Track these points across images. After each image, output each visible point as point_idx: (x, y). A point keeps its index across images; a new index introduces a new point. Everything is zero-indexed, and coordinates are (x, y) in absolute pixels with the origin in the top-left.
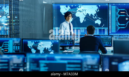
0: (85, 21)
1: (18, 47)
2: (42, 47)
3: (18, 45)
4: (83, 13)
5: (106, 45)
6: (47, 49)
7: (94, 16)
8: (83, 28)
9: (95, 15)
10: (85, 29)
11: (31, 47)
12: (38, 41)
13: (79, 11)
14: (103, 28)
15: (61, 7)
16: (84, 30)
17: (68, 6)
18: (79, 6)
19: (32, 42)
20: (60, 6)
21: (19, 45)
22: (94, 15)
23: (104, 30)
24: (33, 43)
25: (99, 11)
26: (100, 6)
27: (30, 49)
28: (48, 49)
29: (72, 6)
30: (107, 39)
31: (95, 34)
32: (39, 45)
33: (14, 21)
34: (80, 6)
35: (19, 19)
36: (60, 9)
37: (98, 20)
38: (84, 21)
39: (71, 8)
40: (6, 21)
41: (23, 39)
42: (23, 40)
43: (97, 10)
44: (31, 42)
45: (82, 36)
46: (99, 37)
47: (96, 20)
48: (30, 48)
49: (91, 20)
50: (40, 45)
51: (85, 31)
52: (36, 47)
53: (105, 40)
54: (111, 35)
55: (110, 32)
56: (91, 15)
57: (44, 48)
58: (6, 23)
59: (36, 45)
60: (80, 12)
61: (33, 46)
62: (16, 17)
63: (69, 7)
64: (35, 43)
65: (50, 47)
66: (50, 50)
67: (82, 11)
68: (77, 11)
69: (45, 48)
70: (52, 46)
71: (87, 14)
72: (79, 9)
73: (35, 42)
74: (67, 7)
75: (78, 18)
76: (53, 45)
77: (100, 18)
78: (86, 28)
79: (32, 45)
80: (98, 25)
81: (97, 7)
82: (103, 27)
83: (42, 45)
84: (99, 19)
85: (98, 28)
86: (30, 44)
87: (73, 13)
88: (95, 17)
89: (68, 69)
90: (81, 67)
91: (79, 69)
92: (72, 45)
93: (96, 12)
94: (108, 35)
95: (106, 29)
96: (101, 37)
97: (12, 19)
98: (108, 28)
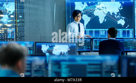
0: (105, 21)
1: (31, 51)
2: (58, 51)
3: (30, 49)
4: (103, 11)
5: (131, 50)
6: (63, 53)
7: (117, 15)
8: (103, 30)
9: (118, 13)
10: (105, 31)
11: (45, 51)
12: (53, 45)
13: (98, 8)
14: (127, 30)
15: (76, 3)
16: (104, 32)
17: (85, 3)
18: (98, 3)
19: (47, 46)
20: (74, 3)
21: (32, 49)
22: (117, 14)
23: (128, 32)
25: (122, 8)
26: (123, 2)
28: (64, 53)
29: (90, 2)
30: (132, 43)
31: (118, 37)
32: (54, 49)
33: (18, 21)
34: (99, 2)
35: (24, 19)
36: (74, 6)
37: (121, 19)
38: (104, 20)
39: (89, 5)
40: (9, 21)
41: (36, 43)
42: (37, 43)
43: (121, 7)
44: (45, 45)
45: (102, 40)
46: (122, 40)
47: (119, 19)
48: (44, 52)
49: (112, 20)
50: (55, 49)
51: (105, 33)
52: (51, 51)
53: (129, 44)
56: (113, 13)
58: (9, 23)
59: (51, 49)
60: (100, 10)
61: (47, 50)
62: (20, 16)
63: (86, 5)
64: (50, 47)
65: (67, 51)
66: (67, 55)
67: (102, 9)
68: (96, 8)
69: (61, 53)
70: (69, 49)
71: (108, 12)
72: (97, 7)
73: (50, 45)
74: (83, 3)
75: (97, 18)
76: (70, 49)
77: (123, 18)
78: (107, 30)
80: (122, 26)
81: (120, 4)
82: (127, 28)
83: (57, 49)
84: (122, 18)
85: (121, 30)
86: (45, 48)
87: (91, 11)
88: (118, 16)
89: (88, 70)
90: (101, 68)
91: (99, 70)
92: (90, 50)
93: (118, 11)
94: (133, 38)
95: (131, 31)
96: (125, 40)
97: (16, 19)
98: (133, 30)
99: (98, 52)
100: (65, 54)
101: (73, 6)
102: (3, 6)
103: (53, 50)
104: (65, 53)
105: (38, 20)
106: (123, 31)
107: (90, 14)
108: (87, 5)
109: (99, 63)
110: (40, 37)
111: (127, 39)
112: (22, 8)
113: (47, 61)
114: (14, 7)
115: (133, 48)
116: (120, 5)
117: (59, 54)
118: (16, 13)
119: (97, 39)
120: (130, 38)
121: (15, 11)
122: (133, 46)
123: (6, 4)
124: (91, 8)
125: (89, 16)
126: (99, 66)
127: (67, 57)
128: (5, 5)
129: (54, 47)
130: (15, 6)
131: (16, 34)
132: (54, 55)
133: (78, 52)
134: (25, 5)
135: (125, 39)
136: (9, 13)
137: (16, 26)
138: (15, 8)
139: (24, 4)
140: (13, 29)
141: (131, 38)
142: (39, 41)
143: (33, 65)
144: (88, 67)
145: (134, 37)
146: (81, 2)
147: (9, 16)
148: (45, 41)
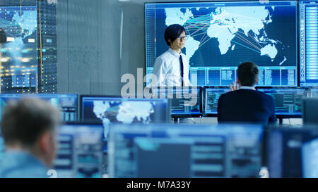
0: (233, 49)
1: (72, 114)
2: (128, 114)
3: (70, 109)
4: (227, 26)
5: (291, 112)
6: (139, 119)
7: (259, 37)
8: (228, 68)
9: (261, 31)
10: (233, 71)
11: (101, 115)
12: (118, 102)
13: (216, 22)
14: (283, 68)
15: (168, 11)
16: (230, 73)
17: (187, 10)
18: (217, 10)
19: (104, 103)
20: (164, 10)
21: (73, 109)
22: (258, 34)
23: (285, 73)
24: (107, 105)
25: (270, 21)
26: (273, 7)
27: (99, 119)
28: (142, 119)
29: (198, 9)
30: (293, 98)
31: (260, 84)
32: (120, 111)
33: (44, 50)
34: (219, 8)
35: (56, 46)
36: (164, 16)
37: (270, 45)
38: (230, 48)
39: (196, 14)
40: (25, 51)
41: (82, 96)
42: (84, 98)
43: (267, 19)
44: (101, 102)
45: (226, 91)
46: (272, 92)
47: (264, 46)
48: (98, 116)
49: (250, 46)
50: (122, 111)
51: (233, 76)
52: (114, 115)
53: (285, 99)
54: (303, 88)
55: (302, 79)
56: (251, 32)
57: (133, 116)
58: (24, 55)
59: (114, 111)
60: (220, 24)
61: (106, 112)
62: (48, 41)
63: (189, 13)
64: (111, 105)
65: (148, 115)
66: (147, 123)
67: (226, 22)
68: (212, 22)
69: (135, 119)
70: (153, 111)
71: (240, 30)
72: (215, 17)
73: (112, 102)
74: (183, 11)
75: (215, 42)
76: (155, 110)
77: (273, 41)
78: (236, 68)
79: (105, 110)
80: (271, 59)
81: (267, 10)
82: (282, 65)
83: (127, 111)
84: (271, 43)
85: (268, 68)
86: (100, 108)
87: (202, 28)
88: (262, 39)
89: (195, 156)
90: (223, 152)
91: (218, 156)
92: (199, 113)
93: (263, 26)
94: (296, 85)
95: (291, 70)
96: (277, 90)
97: (39, 47)
98: (295, 68)
99: (216, 118)
100: (144, 122)
101: (162, 16)
102: (13, 18)
103: (117, 113)
104: (145, 119)
105: (86, 47)
106: (273, 71)
107: (199, 35)
108: (192, 15)
109: (218, 140)
110: (91, 83)
111: (283, 88)
112: (52, 22)
113: (106, 136)
114: (36, 21)
115: (296, 109)
116: (266, 13)
117: (130, 121)
118: (39, 35)
119: (214, 90)
120: (289, 88)
121: (38, 30)
122: (297, 104)
123: (20, 15)
124: (200, 21)
125: (196, 38)
126: (218, 149)
127: (149, 129)
128: (16, 16)
129: (120, 106)
130: (38, 19)
131: (39, 78)
132: (121, 122)
133: (173, 116)
134: (57, 16)
135: (277, 88)
136: (24, 34)
137: (39, 60)
138: (38, 23)
139: (55, 24)
140: (34, 68)
141: (293, 88)
142: (89, 94)
143: (77, 144)
144: (195, 149)
145: (299, 85)
146: (180, 8)
147: (25, 41)
148: (101, 94)
